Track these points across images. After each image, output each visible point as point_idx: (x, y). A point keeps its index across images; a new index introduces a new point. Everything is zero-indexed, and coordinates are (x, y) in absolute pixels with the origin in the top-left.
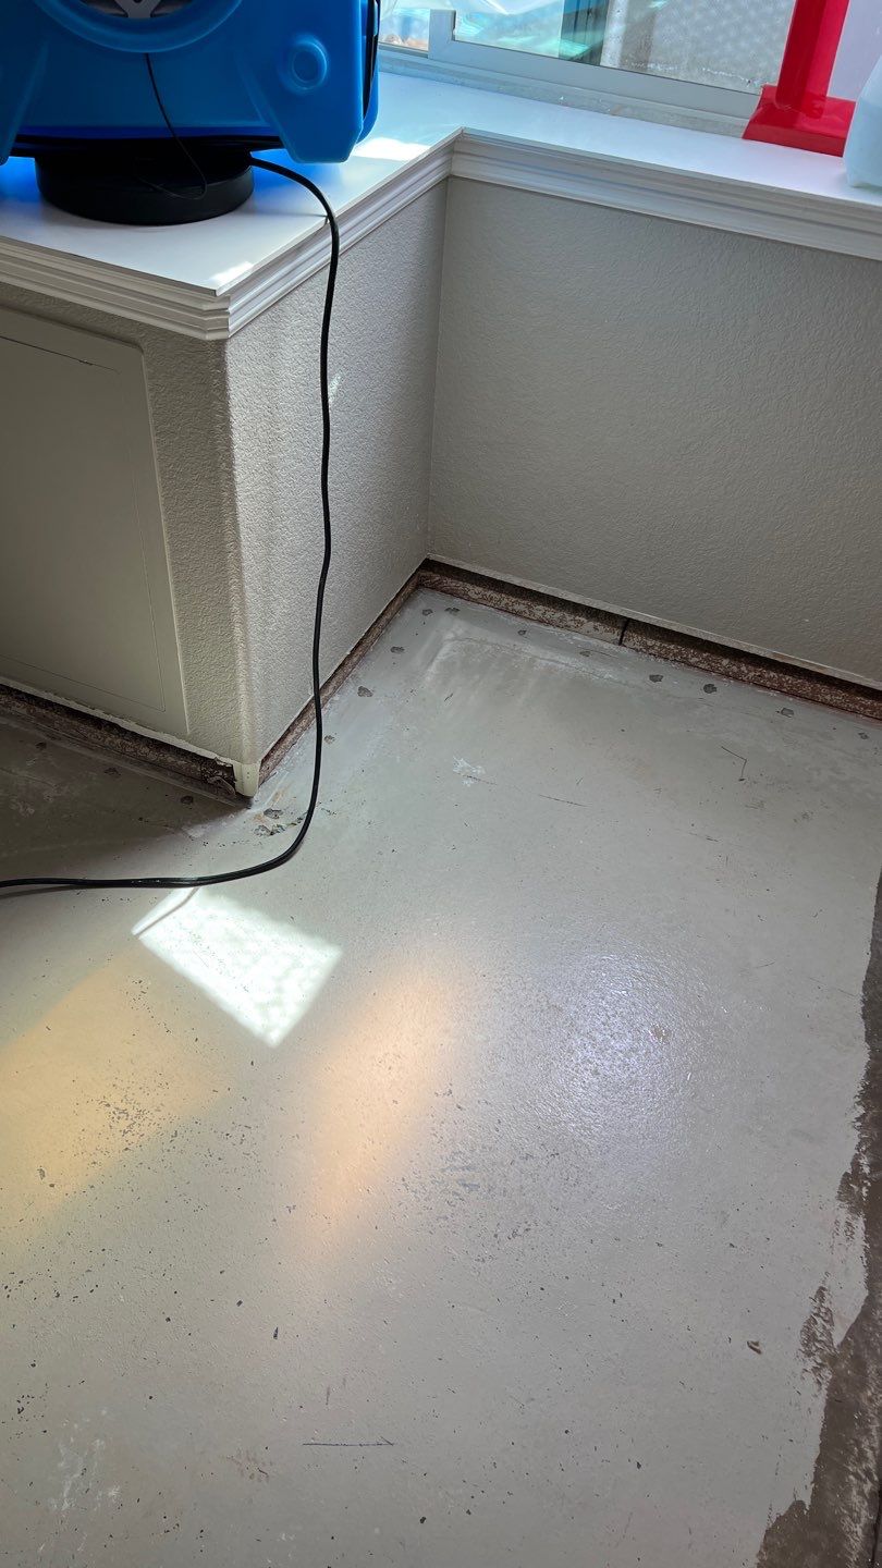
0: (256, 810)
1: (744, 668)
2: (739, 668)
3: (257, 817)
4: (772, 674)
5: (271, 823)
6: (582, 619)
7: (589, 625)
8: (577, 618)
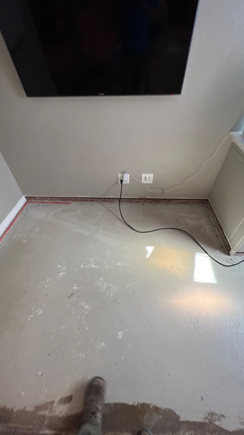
0: (229, 257)
3: (228, 258)
5: (229, 260)
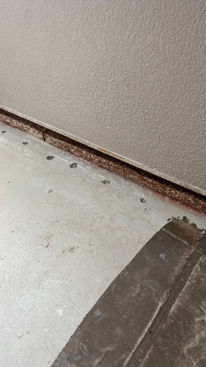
1: (92, 156)
2: (90, 156)
4: (104, 160)
6: (28, 127)
7: (32, 130)
8: (27, 126)
